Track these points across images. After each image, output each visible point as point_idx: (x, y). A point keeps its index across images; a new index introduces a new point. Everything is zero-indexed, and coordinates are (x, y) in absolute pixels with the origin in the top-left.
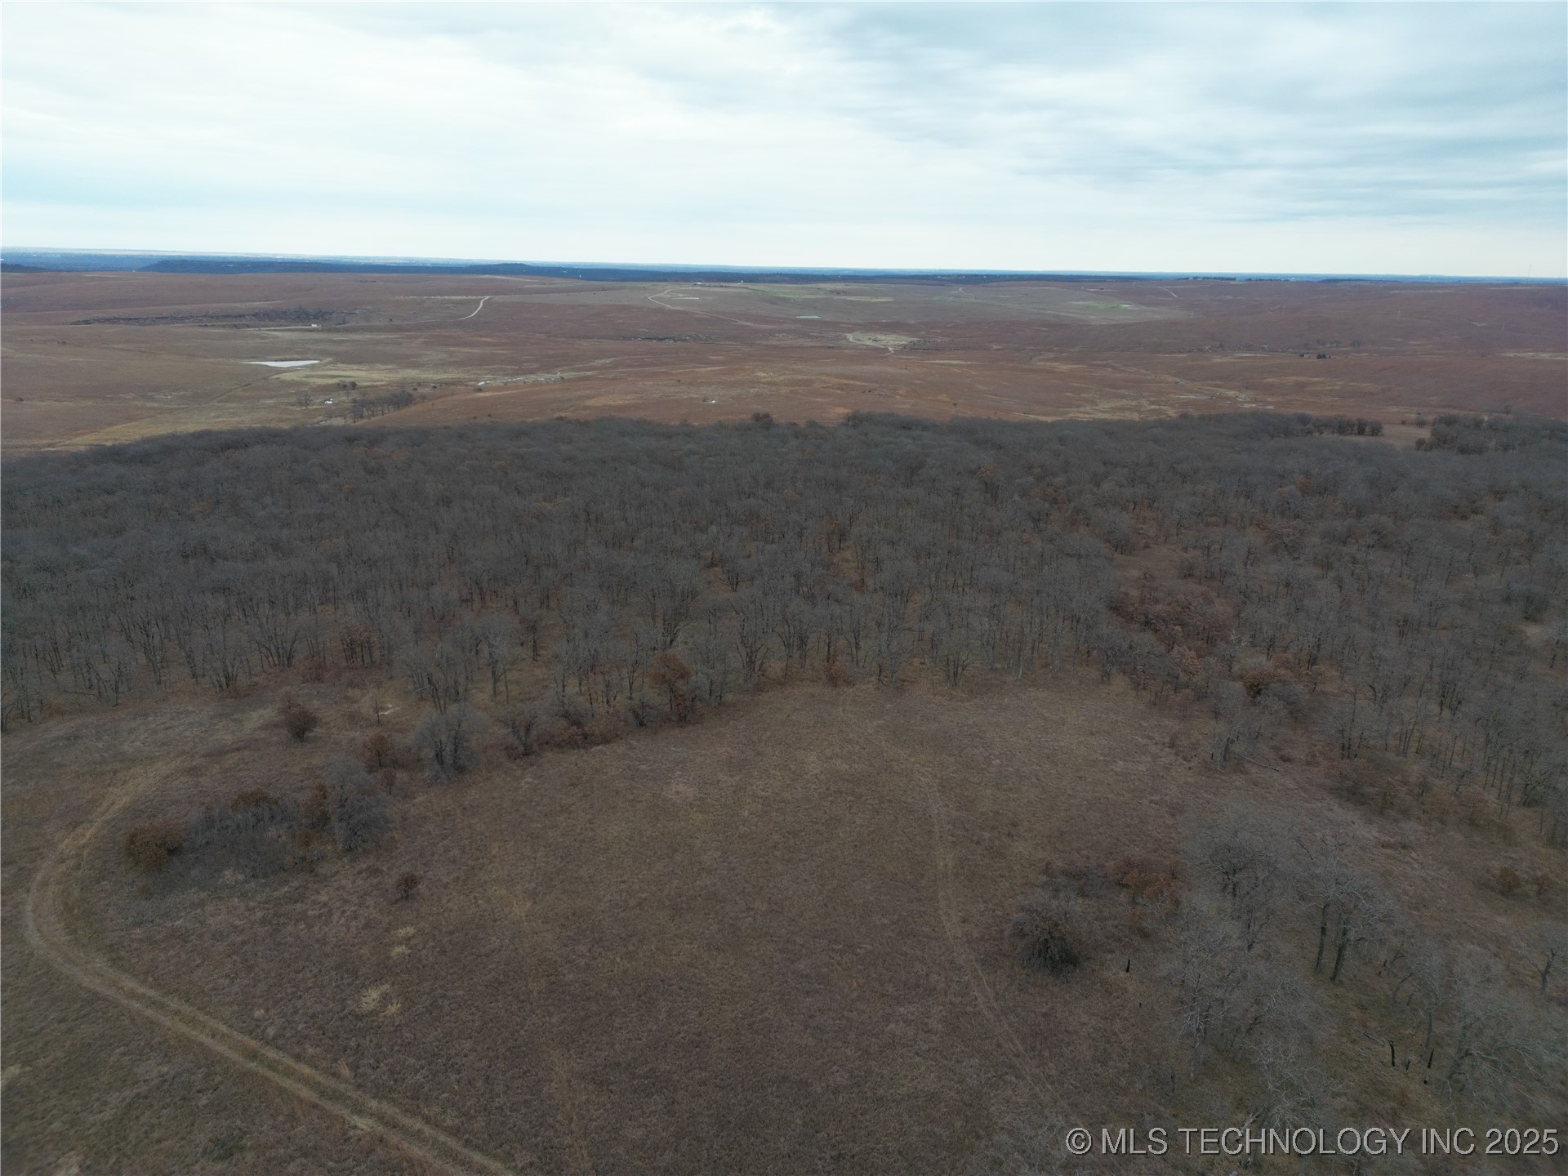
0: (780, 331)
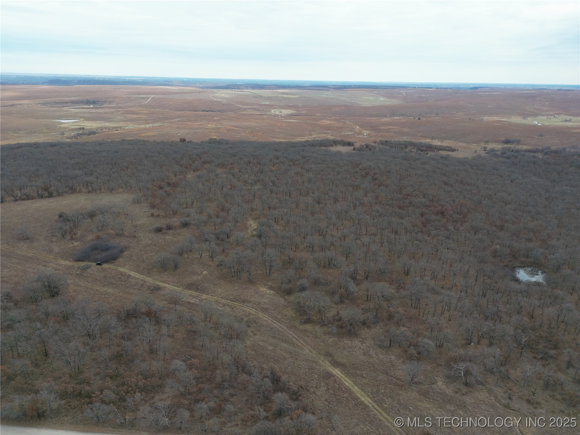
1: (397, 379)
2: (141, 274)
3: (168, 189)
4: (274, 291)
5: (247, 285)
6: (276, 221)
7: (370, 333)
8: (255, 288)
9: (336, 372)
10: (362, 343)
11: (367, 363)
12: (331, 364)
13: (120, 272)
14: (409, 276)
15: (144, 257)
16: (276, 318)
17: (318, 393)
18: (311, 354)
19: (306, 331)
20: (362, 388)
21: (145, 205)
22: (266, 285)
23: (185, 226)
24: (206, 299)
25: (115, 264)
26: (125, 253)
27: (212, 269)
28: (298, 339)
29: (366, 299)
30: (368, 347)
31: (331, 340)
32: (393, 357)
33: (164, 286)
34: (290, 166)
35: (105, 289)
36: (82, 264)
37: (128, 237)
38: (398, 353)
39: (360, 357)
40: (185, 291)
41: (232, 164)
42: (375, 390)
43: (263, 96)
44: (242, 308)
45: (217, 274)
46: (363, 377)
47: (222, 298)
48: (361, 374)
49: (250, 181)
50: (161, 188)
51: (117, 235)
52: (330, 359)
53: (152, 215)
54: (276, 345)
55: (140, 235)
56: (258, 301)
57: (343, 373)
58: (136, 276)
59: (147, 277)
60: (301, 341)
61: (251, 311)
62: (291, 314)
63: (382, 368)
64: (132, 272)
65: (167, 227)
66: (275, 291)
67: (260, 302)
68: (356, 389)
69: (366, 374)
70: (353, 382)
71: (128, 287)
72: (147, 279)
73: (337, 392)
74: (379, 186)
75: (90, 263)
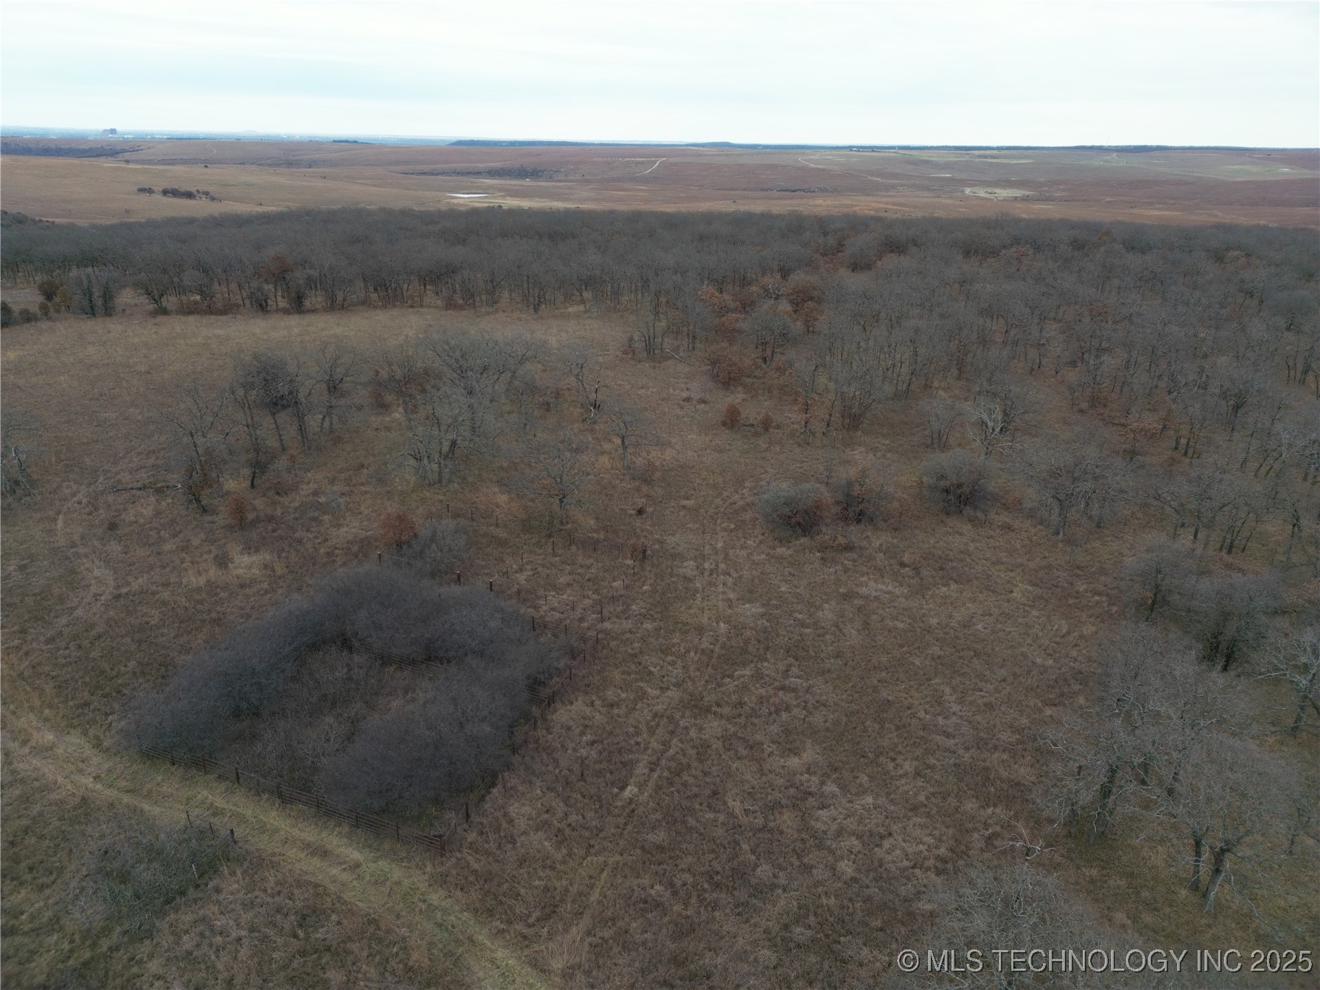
0: (902, 185)
21: (686, 367)
23: (956, 506)
25: (452, 862)
37: (594, 548)
43: (932, 161)
51: (527, 525)
55: (671, 541)
65: (844, 504)
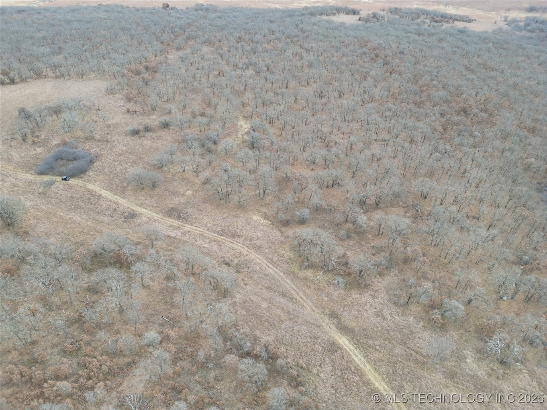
1: (417, 352)
2: (114, 194)
3: (146, 75)
4: (268, 220)
5: (237, 211)
6: (271, 122)
7: (383, 282)
8: (246, 216)
9: (343, 341)
10: (374, 297)
11: (380, 328)
12: (337, 328)
13: (89, 190)
14: (427, 200)
15: (118, 170)
16: (271, 260)
17: (321, 375)
18: (313, 313)
19: (306, 279)
20: (376, 367)
21: (121, 96)
22: (259, 212)
23: (166, 126)
24: (189, 232)
25: (83, 179)
26: (95, 164)
27: (197, 188)
28: (298, 291)
29: (377, 232)
30: (381, 303)
31: (336, 294)
32: (411, 319)
33: (140, 211)
34: (287, 43)
35: (71, 215)
36: (46, 178)
37: (99, 141)
38: (417, 314)
39: (372, 318)
40: (165, 218)
41: (220, 41)
42: (391, 371)
44: (232, 244)
45: (203, 195)
46: (376, 349)
47: (208, 230)
48: (374, 346)
49: (241, 65)
50: (138, 73)
51: (87, 138)
52: (335, 322)
53: (128, 111)
54: (271, 301)
55: (113, 138)
56: (249, 235)
57: (352, 343)
58: (107, 196)
59: (121, 197)
60: (301, 294)
61: (242, 250)
62: (289, 255)
63: (399, 336)
64: (104, 191)
65: (145, 128)
66: (270, 221)
67: (252, 236)
68: (367, 368)
69: (380, 345)
70: (365, 357)
71: (98, 213)
72: (121, 201)
73: (345, 373)
74: (391, 73)
75: (54, 178)
